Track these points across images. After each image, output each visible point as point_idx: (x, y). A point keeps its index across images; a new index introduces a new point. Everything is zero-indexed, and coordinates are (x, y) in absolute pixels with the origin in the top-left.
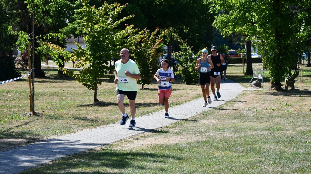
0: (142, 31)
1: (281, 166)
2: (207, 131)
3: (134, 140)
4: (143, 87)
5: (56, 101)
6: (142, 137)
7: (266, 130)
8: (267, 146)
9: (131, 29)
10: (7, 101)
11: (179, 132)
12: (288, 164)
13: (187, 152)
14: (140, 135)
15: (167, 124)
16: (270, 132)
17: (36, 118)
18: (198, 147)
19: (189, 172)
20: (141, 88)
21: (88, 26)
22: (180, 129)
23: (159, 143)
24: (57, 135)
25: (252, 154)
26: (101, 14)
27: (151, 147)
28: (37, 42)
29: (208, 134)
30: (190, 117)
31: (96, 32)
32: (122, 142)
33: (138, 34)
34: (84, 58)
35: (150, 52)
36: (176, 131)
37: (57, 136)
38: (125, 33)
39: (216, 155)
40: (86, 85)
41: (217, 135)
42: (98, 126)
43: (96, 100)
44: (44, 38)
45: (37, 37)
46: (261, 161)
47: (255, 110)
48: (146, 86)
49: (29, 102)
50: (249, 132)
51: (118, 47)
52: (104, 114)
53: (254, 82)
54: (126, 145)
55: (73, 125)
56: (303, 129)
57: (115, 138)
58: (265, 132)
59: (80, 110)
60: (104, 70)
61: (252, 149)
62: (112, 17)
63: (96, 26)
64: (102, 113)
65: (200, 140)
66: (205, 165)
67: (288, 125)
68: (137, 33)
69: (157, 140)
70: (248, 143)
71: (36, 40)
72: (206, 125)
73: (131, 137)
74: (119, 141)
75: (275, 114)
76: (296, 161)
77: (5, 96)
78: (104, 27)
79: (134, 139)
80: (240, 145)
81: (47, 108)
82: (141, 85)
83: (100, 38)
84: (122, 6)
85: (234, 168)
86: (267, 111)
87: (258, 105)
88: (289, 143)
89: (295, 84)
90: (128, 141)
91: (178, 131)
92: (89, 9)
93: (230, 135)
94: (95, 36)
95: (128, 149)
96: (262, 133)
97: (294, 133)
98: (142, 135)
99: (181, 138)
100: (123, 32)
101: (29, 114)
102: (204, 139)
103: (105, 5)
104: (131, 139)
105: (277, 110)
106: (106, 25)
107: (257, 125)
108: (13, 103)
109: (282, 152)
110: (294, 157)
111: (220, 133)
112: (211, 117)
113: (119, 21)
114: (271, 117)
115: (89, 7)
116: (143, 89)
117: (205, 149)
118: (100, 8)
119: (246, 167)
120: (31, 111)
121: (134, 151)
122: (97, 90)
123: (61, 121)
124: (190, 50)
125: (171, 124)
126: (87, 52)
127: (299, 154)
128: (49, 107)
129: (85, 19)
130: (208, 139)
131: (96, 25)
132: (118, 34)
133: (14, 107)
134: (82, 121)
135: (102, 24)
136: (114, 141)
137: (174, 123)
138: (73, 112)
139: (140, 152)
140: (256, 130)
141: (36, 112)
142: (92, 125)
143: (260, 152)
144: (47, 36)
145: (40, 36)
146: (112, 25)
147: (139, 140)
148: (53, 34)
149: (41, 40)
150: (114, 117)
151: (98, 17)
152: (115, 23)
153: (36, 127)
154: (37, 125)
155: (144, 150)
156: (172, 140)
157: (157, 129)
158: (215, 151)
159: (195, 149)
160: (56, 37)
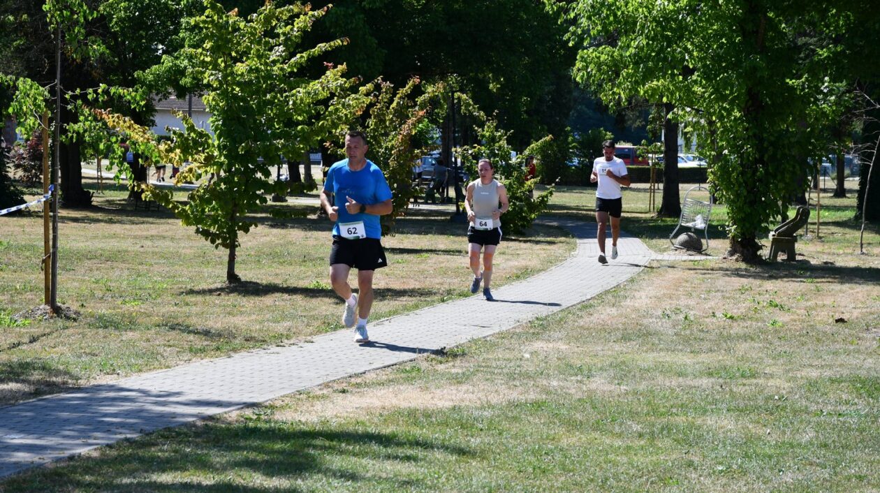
0: (369, 86)
1: (745, 478)
2: (542, 373)
3: (335, 394)
5: (119, 276)
6: (358, 385)
7: (710, 375)
8: (710, 421)
9: (337, 79)
11: (463, 374)
12: (768, 473)
13: (483, 433)
14: (353, 380)
16: (721, 381)
17: (60, 323)
18: (515, 419)
19: (487, 489)
21: (216, 66)
22: (467, 365)
23: (404, 405)
24: (118, 374)
25: (668, 442)
26: (253, 34)
27: (381, 415)
28: (69, 107)
29: (545, 382)
30: (498, 331)
31: (239, 84)
32: (299, 399)
33: (356, 92)
34: (202, 157)
35: (389, 145)
36: (453, 371)
37: (116, 376)
38: (320, 88)
39: (564, 442)
40: (206, 234)
41: (568, 384)
42: (235, 350)
43: (232, 276)
44: (90, 97)
45: (70, 93)
46: (690, 464)
47: (681, 317)
49: (42, 276)
50: (660, 379)
51: (300, 127)
52: (254, 317)
53: (683, 237)
54: (311, 409)
55: (165, 345)
56: (814, 374)
57: (282, 386)
58: (705, 382)
59: (187, 304)
60: (258, 192)
61: (667, 428)
62: (285, 43)
63: (240, 68)
64: (250, 314)
65: (523, 398)
66: (530, 470)
67: (773, 362)
68: (354, 90)
69: (401, 397)
70: (655, 411)
71: (66, 102)
72: (541, 357)
73: (327, 385)
74: (292, 396)
75: (737, 329)
76: (789, 466)
78: (262, 71)
79: (334, 391)
80: (633, 415)
81: (93, 295)
83: (249, 101)
84: (316, 13)
85: (612, 482)
86: (714, 320)
87: (692, 302)
88: (772, 414)
89: (798, 246)
90: (318, 397)
91: (460, 371)
92: (222, 18)
93: (607, 388)
94: (235, 97)
95: (315, 420)
96: (697, 382)
97: (787, 385)
98: (359, 380)
99: (467, 392)
100: (315, 85)
101: (39, 312)
102: (532, 396)
103: (268, 8)
104: (325, 391)
105: (744, 318)
106: (266, 64)
107: (684, 359)
109: (750, 440)
110: (783, 455)
111: (577, 381)
112: (557, 335)
113: (304, 55)
114: (725, 339)
115: (220, 13)
117: (534, 425)
118: (255, 15)
119: (648, 480)
120: (47, 303)
121: (334, 425)
122: (237, 249)
123: (130, 334)
124: (503, 143)
125: (442, 350)
126: (210, 141)
127: (800, 445)
128: (99, 294)
129: (208, 45)
130: (544, 396)
131: (239, 64)
132: (300, 92)
134: (191, 337)
135: (254, 63)
136: (278, 395)
138: (167, 308)
139: (351, 428)
140: (680, 375)
141: (59, 308)
142: (218, 349)
143: (690, 439)
144: (97, 94)
145: (78, 91)
146: (285, 67)
147: (348, 395)
148: (113, 90)
149: (79, 102)
150: (281, 327)
151: (246, 42)
152: (293, 60)
153: (60, 349)
154: (63, 344)
155: (363, 423)
156: (441, 398)
157: (400, 364)
158: (562, 430)
159: (505, 425)
160: (120, 97)
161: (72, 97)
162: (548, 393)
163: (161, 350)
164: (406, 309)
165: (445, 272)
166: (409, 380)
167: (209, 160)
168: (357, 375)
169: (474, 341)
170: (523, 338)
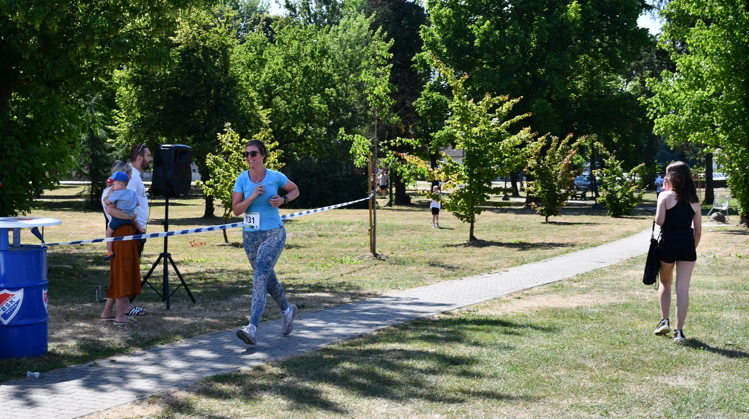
0: (543, 137)
2: (630, 288)
3: (514, 300)
4: (547, 220)
5: (415, 238)
6: (527, 295)
7: (726, 288)
8: (725, 315)
9: (526, 134)
10: (346, 236)
11: (587, 288)
14: (525, 292)
15: (570, 276)
16: (732, 292)
17: (376, 262)
18: (613, 313)
20: (545, 221)
21: (462, 129)
22: (590, 283)
24: (399, 289)
26: (481, 112)
27: (537, 311)
28: (381, 150)
30: (609, 265)
31: (474, 138)
32: (494, 302)
33: (536, 140)
34: (455, 176)
35: (558, 169)
36: (582, 286)
37: (397, 290)
38: (517, 139)
39: (639, 327)
40: (458, 215)
41: (645, 294)
42: (465, 276)
43: (472, 237)
44: (392, 144)
45: (382, 142)
47: (712, 256)
48: (551, 218)
49: (369, 238)
51: (506, 160)
52: (479, 258)
53: (715, 215)
54: (499, 308)
55: (428, 273)
57: (486, 295)
58: (723, 292)
59: (447, 252)
60: (486, 194)
62: (499, 116)
63: (475, 130)
65: (618, 302)
66: (618, 343)
69: (550, 301)
71: (379, 147)
72: (631, 279)
73: (510, 295)
74: (490, 300)
75: (742, 263)
77: (344, 230)
78: (487, 131)
79: (514, 298)
81: (399, 248)
82: (544, 217)
83: (480, 147)
84: (514, 101)
86: (730, 258)
87: (718, 249)
91: (584, 286)
92: (465, 104)
94: (473, 145)
95: (500, 314)
96: (718, 292)
98: (528, 292)
99: (587, 298)
100: (514, 138)
101: (367, 257)
102: (624, 300)
103: (487, 98)
104: (509, 298)
106: (489, 127)
107: (712, 279)
108: (354, 240)
113: (509, 122)
114: (735, 268)
115: (463, 101)
116: (547, 222)
117: (622, 317)
118: (481, 102)
120: (371, 251)
122: (475, 224)
123: (411, 267)
124: (619, 167)
125: (577, 276)
126: (460, 168)
128: (402, 247)
129: (458, 118)
130: (630, 300)
131: (474, 128)
132: (505, 142)
133: (352, 245)
134: (443, 269)
135: (483, 127)
136: (482, 300)
137: (582, 275)
138: (435, 254)
140: (709, 288)
141: (377, 254)
142: (456, 275)
143: (712, 325)
144: (396, 143)
145: (386, 142)
146: (499, 128)
147: (521, 300)
148: (404, 140)
149: (386, 147)
150: (492, 264)
151: (477, 116)
152: (503, 125)
153: (372, 275)
154: (374, 273)
155: (526, 316)
156: (572, 302)
157: (553, 283)
158: (638, 320)
159: (606, 317)
160: (408, 144)
161: (383, 144)
162: (633, 299)
163: (425, 276)
164: (562, 253)
165: (585, 234)
166: (556, 292)
167: (460, 177)
168: (528, 289)
169: (595, 270)
170: (623, 268)
